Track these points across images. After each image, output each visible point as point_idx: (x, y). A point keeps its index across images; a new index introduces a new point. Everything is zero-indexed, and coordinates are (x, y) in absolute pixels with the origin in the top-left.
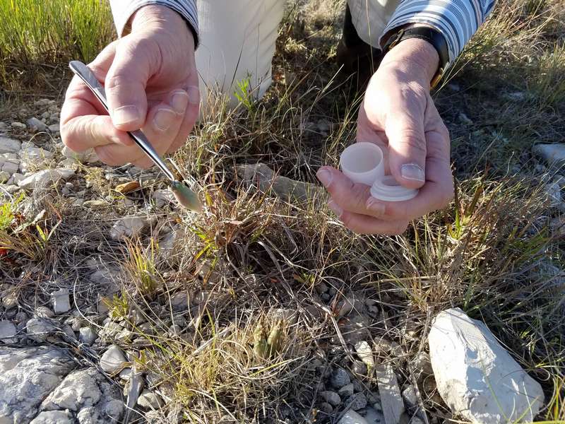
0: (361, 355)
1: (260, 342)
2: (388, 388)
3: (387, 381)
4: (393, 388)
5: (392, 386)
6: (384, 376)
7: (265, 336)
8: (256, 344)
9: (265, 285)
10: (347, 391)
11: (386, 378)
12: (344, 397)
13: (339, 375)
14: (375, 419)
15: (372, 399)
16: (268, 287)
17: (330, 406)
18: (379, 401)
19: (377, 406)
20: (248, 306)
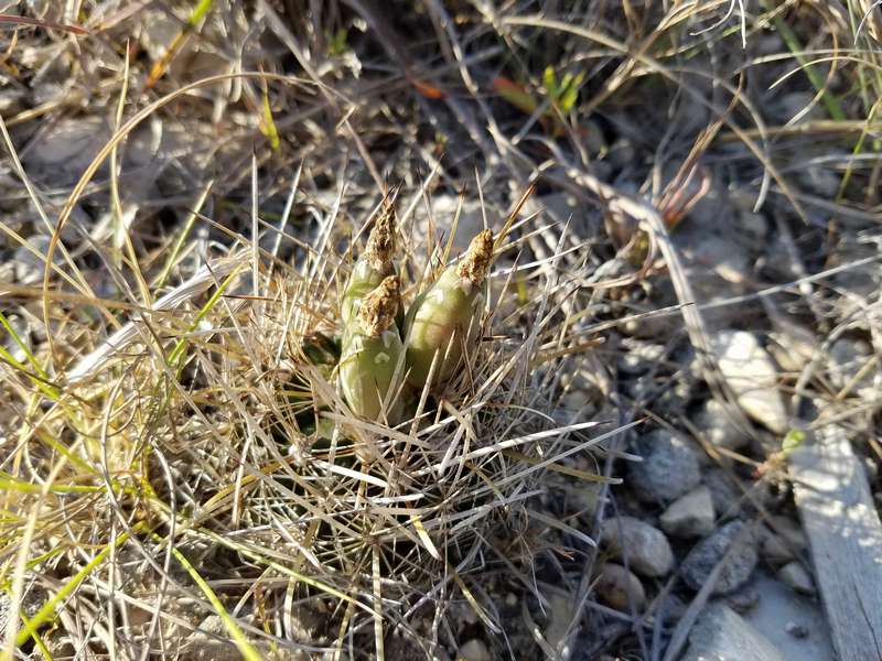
0: (736, 384)
1: (374, 345)
2: (834, 510)
3: (830, 484)
4: (854, 515)
5: (851, 503)
6: (815, 463)
7: (395, 315)
8: (352, 347)
9: (394, 112)
10: (692, 521)
11: (825, 472)
12: (683, 540)
13: (661, 455)
14: (790, 625)
15: (775, 545)
16: (403, 121)
17: (634, 580)
18: (804, 556)
19: (794, 573)
20: (324, 183)
